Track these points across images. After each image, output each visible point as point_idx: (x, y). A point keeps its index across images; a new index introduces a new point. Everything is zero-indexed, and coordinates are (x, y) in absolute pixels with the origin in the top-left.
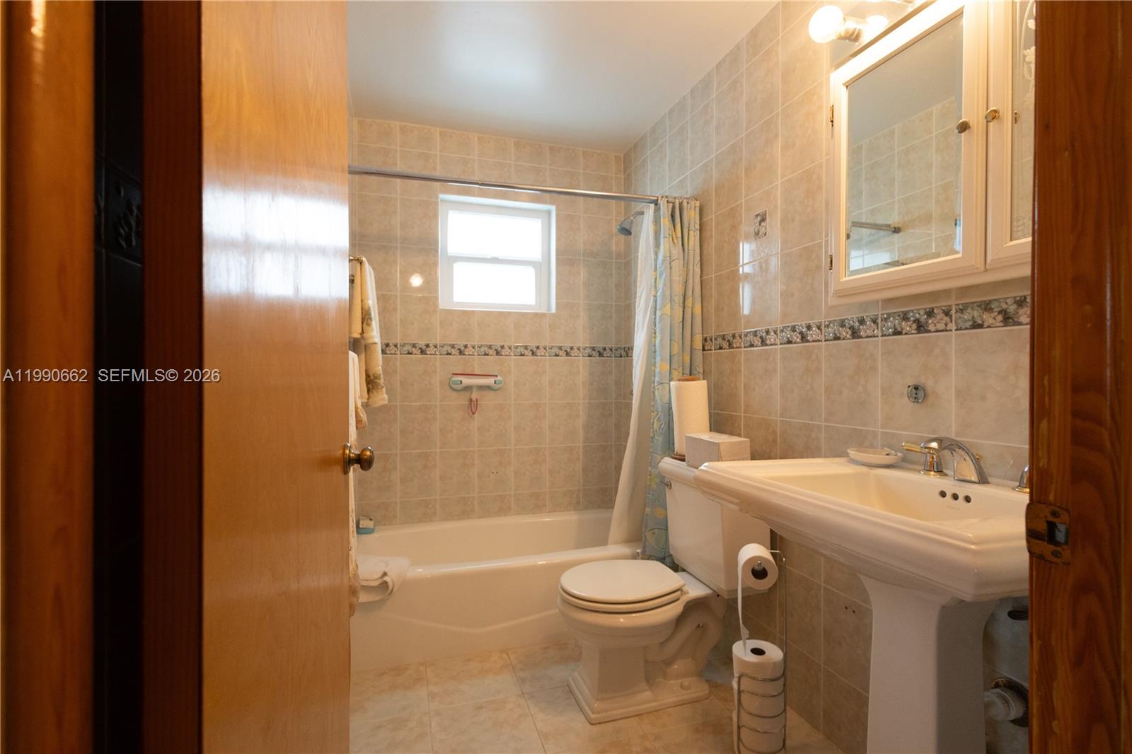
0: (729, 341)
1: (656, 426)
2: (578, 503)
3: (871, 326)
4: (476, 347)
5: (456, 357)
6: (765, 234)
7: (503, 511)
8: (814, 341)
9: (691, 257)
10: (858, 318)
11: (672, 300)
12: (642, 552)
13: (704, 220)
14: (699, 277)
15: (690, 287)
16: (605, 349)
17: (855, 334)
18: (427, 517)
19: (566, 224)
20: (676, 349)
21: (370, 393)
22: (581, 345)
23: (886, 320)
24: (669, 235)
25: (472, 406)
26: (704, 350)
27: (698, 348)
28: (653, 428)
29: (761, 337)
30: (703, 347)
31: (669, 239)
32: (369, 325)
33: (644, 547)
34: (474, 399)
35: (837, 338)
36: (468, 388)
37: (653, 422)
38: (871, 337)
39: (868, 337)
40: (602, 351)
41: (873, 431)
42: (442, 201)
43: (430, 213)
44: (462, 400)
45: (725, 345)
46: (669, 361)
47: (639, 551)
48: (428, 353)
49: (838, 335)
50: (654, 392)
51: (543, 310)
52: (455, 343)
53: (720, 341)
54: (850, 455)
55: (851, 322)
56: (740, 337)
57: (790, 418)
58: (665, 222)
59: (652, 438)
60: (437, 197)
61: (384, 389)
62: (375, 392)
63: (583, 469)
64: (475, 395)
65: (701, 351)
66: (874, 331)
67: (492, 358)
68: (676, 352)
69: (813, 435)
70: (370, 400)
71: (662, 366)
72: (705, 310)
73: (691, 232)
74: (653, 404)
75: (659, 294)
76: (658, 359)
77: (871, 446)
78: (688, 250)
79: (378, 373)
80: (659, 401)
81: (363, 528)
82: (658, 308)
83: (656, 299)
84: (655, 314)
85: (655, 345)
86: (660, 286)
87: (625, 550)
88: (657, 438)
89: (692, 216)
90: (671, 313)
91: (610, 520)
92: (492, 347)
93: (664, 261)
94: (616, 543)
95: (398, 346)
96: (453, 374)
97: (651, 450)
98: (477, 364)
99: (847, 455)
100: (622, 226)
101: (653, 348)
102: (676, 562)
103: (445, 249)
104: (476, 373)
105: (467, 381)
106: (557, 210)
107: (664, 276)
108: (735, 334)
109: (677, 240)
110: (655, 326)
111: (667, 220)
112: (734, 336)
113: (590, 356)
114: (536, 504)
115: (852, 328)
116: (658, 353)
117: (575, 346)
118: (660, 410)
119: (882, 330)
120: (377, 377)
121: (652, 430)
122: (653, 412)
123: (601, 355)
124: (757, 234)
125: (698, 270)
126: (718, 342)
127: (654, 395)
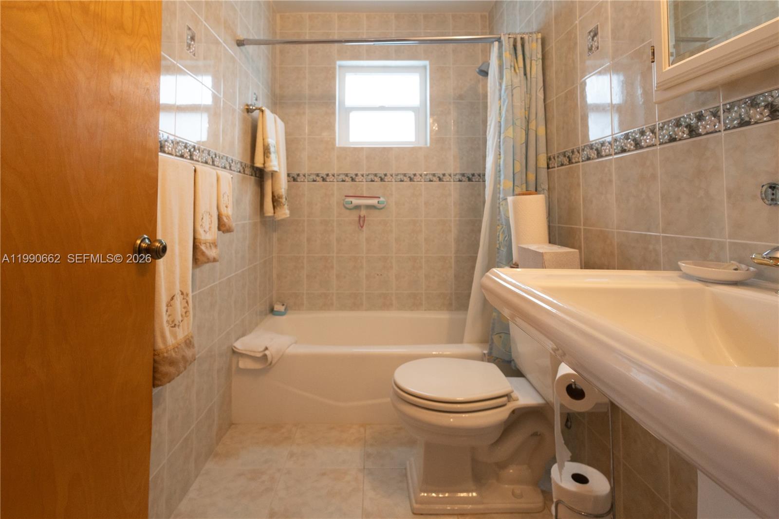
0: (568, 157)
1: (501, 238)
2: (451, 304)
3: (711, 121)
4: (364, 176)
5: (349, 183)
6: (598, 48)
7: (386, 306)
8: (648, 147)
9: (534, 84)
10: (695, 113)
11: (514, 124)
12: (488, 353)
13: (546, 50)
14: (542, 101)
15: (533, 111)
16: (473, 175)
17: (693, 132)
18: (326, 306)
19: (438, 75)
20: (518, 168)
21: (276, 209)
22: (452, 172)
23: (729, 110)
24: (511, 66)
25: (361, 222)
26: (548, 168)
27: (542, 166)
28: (499, 240)
29: (597, 150)
30: (548, 165)
31: (511, 70)
32: (268, 157)
33: (491, 349)
34: (362, 216)
35: (672, 140)
36: (358, 207)
37: (499, 234)
38: (711, 133)
39: (707, 133)
40: (471, 176)
41: (718, 242)
42: (340, 67)
43: (329, 75)
44: (354, 216)
45: (566, 161)
46: (512, 179)
47: (486, 352)
48: (328, 180)
49: (674, 136)
50: (499, 208)
51: (421, 145)
52: (349, 172)
53: (562, 157)
54: (682, 269)
55: (687, 120)
56: (579, 152)
57: (626, 230)
58: (507, 55)
59: (498, 249)
60: (335, 64)
61: (286, 206)
62: (278, 208)
63: (455, 276)
64: (363, 212)
65: (546, 169)
66: (715, 126)
67: (377, 184)
68: (518, 170)
69: (651, 247)
70: (276, 214)
71: (506, 183)
72: (548, 131)
73: (533, 61)
74: (498, 218)
75: (503, 119)
76: (502, 177)
77: (718, 259)
78: (531, 78)
79: (281, 194)
80: (503, 215)
81: (277, 311)
82: (502, 132)
83: (501, 124)
84: (500, 138)
85: (500, 166)
86: (503, 112)
87: (476, 349)
88: (502, 249)
89: (534, 48)
90: (513, 136)
91: (465, 321)
92: (378, 175)
93: (506, 89)
94: (470, 343)
95: (306, 175)
96: (346, 196)
97: (497, 260)
98: (364, 187)
99: (678, 269)
100: (481, 69)
101: (498, 168)
102: (517, 367)
103: (342, 103)
104: (365, 195)
105: (356, 201)
106: (430, 64)
107: (506, 103)
108: (573, 149)
109: (519, 70)
110: (500, 148)
111: (508, 52)
112: (573, 152)
113: (460, 181)
114: (414, 302)
115: (689, 126)
116: (502, 172)
117: (447, 173)
118: (504, 223)
119: (725, 123)
120: (280, 197)
121: (498, 242)
122: (498, 225)
123: (470, 180)
124: (590, 49)
125: (541, 95)
126: (560, 159)
127: (500, 210)
